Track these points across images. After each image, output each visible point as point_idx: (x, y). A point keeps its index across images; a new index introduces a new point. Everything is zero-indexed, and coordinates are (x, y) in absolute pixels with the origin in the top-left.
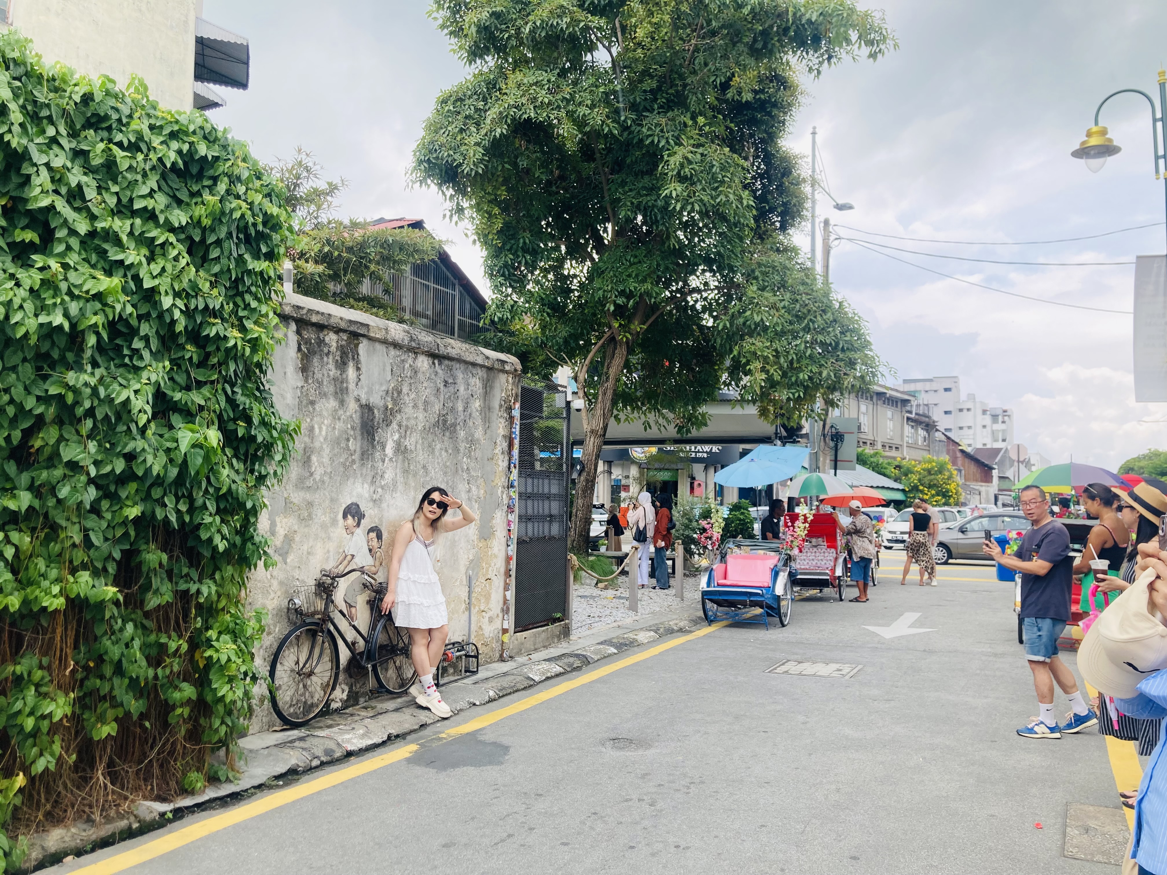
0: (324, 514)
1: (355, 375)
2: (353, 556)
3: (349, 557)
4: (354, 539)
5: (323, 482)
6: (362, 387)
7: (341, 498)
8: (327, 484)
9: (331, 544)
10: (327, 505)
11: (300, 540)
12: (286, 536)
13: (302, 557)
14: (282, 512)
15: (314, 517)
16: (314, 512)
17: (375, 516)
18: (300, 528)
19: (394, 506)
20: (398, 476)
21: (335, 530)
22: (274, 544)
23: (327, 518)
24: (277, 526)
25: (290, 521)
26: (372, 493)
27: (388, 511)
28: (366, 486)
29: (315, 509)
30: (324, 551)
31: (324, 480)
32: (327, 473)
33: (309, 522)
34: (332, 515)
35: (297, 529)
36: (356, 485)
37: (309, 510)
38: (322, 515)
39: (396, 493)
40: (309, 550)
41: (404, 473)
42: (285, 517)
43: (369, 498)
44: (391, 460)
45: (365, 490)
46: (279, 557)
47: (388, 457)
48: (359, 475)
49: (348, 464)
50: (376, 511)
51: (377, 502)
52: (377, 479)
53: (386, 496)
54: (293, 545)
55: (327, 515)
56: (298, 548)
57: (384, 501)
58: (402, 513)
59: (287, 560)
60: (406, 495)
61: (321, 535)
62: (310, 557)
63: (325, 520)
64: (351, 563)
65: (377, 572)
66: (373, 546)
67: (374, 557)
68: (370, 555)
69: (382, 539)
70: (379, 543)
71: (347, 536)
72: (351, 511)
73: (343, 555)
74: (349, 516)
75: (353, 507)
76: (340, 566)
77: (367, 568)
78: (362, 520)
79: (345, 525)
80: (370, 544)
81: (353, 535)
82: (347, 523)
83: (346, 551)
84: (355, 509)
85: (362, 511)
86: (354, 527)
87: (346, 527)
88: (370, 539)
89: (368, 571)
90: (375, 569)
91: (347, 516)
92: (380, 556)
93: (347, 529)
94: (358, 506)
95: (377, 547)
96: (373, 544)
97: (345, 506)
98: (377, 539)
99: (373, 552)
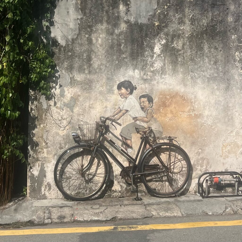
0: (102, 86)
1: (124, 9)
2: (127, 111)
3: (124, 111)
4: (127, 101)
5: (101, 69)
6: (131, 15)
7: (115, 78)
8: (103, 70)
9: (108, 103)
10: (104, 82)
11: (83, 100)
12: (72, 97)
13: (85, 109)
14: (68, 85)
15: (93, 88)
16: (93, 85)
17: (146, 88)
18: (83, 94)
19: (164, 83)
20: (166, 65)
21: (111, 95)
22: (63, 101)
23: (104, 89)
24: (65, 92)
25: (75, 90)
26: (142, 75)
27: (158, 86)
28: (136, 71)
29: (94, 84)
30: (102, 107)
31: (101, 68)
32: (103, 64)
33: (90, 90)
34: (108, 87)
35: (80, 94)
36: (128, 71)
37: (90, 84)
38: (100, 87)
39: (165, 75)
40: (91, 106)
41: (172, 63)
42: (71, 88)
43: (139, 78)
44: (159, 56)
45: (136, 74)
46: (67, 108)
47: (156, 54)
48: (131, 65)
49: (120, 58)
50: (147, 85)
51: (147, 80)
52: (147, 67)
53: (155, 77)
54: (77, 103)
55: (104, 87)
56: (81, 104)
57: (153, 80)
58: (171, 87)
59: (74, 111)
60: (175, 77)
61: (99, 98)
62: (91, 110)
63: (103, 90)
64: (125, 114)
65: (149, 121)
66: (145, 106)
67: (146, 112)
68: (143, 111)
69: (152, 102)
70: (150, 104)
71: (122, 99)
72: (125, 85)
73: (118, 110)
74: (122, 88)
75: (126, 83)
76: (116, 116)
77: (140, 118)
78: (134, 90)
79: (120, 93)
80: (142, 104)
81: (126, 99)
82: (121, 92)
83: (121, 108)
84: (128, 84)
85: (134, 86)
86: (127, 94)
87: (120, 94)
88: (142, 102)
89: (141, 120)
90: (147, 119)
91: (121, 88)
92: (152, 112)
93: (121, 95)
94: (130, 82)
95: (148, 107)
96: (145, 105)
97: (120, 82)
98: (149, 102)
99: (144, 109)
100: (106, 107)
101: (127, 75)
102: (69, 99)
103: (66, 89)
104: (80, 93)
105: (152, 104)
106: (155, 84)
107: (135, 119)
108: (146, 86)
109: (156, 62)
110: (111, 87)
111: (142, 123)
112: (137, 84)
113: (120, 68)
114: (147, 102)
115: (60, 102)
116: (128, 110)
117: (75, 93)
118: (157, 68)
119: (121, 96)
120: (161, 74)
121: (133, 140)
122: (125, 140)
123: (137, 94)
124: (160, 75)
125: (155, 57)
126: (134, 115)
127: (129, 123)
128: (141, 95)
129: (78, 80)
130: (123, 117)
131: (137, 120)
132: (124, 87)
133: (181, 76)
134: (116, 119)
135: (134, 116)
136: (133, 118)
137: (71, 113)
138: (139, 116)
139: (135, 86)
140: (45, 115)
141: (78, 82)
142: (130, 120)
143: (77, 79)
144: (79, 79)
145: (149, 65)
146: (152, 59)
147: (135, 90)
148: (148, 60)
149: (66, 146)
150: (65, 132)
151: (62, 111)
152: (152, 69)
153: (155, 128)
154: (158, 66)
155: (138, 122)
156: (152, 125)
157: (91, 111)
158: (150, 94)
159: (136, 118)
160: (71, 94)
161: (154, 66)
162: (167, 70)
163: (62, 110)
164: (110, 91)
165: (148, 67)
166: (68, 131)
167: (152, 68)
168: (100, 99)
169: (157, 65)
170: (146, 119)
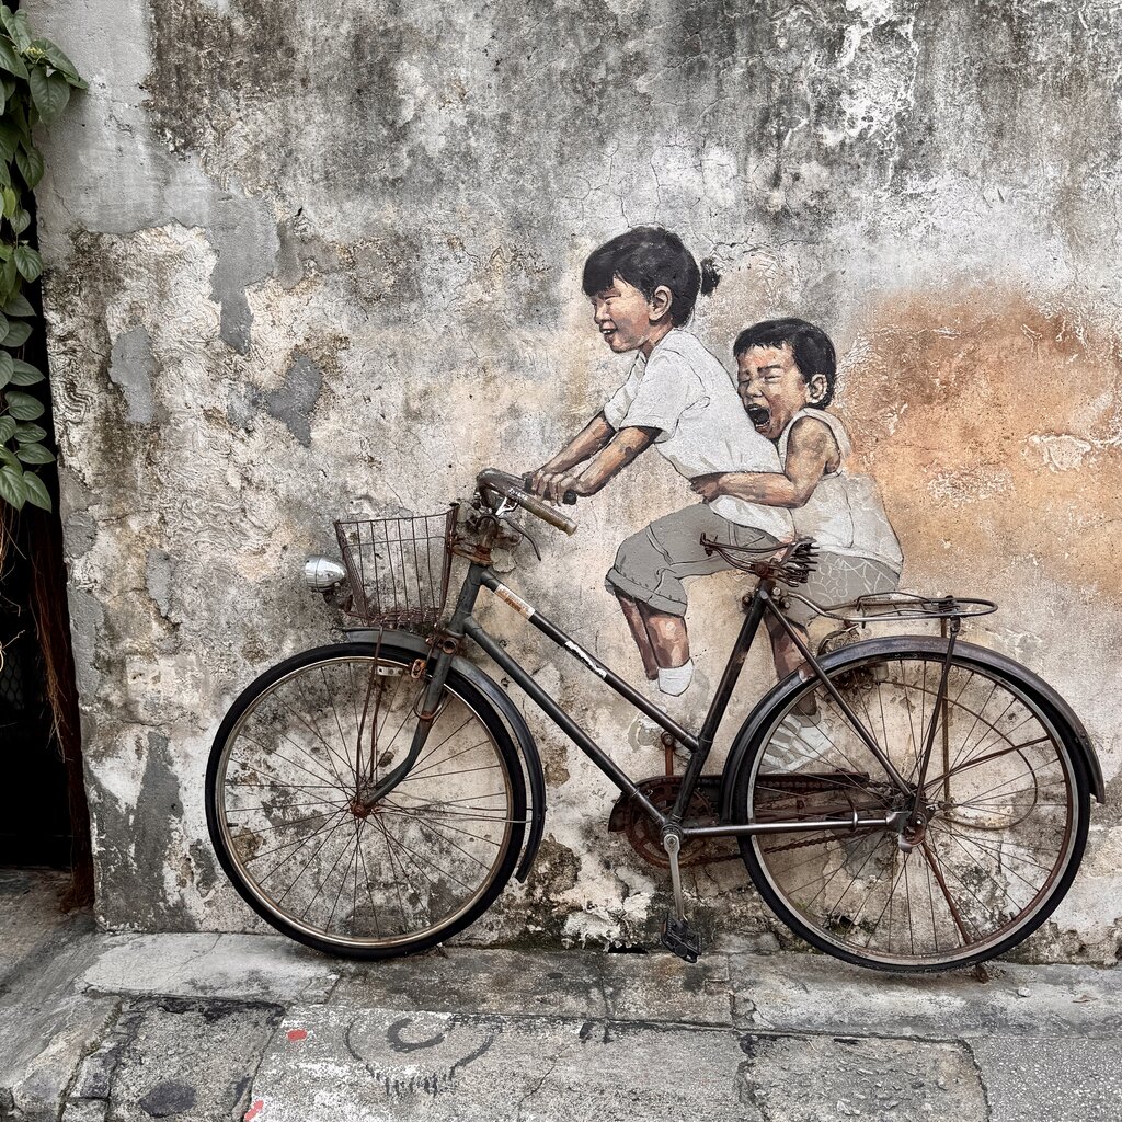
2: (652, 435)
3: (630, 438)
4: (652, 369)
7: (571, 214)
8: (485, 164)
9: (529, 383)
10: (496, 244)
11: (368, 368)
12: (297, 354)
13: (380, 427)
14: (270, 275)
15: (427, 288)
16: (427, 270)
17: (785, 279)
18: (363, 329)
19: (916, 232)
20: (939, 98)
21: (543, 335)
22: (244, 379)
23: (500, 293)
24: (251, 319)
25: (313, 303)
26: (759, 183)
27: (872, 257)
28: (716, 156)
29: (431, 260)
30: (489, 412)
31: (468, 147)
32: (484, 123)
33: (404, 306)
34: (523, 281)
35: (348, 333)
36: (656, 159)
37: (403, 265)
38: (469, 281)
39: (926, 177)
40: (415, 405)
41: (983, 82)
42: (289, 291)
43: (737, 204)
44: (886, 32)
45: (710, 176)
46: (272, 421)
47: (864, 24)
48: (674, 117)
49: (602, 73)
50: (790, 256)
51: (795, 221)
52: (790, 124)
53: (855, 193)
54: (333, 385)
55: (497, 279)
56: (359, 394)
57: (839, 214)
58: (968, 261)
59: (313, 435)
60: (1003, 183)
61: (468, 354)
62: (419, 428)
63: (489, 299)
64: (641, 457)
65: (806, 500)
66: (777, 397)
67: (784, 438)
68: (761, 432)
69: (830, 371)
70: (812, 387)
71: (618, 357)
72: (636, 261)
73: (594, 427)
74: (619, 284)
75: (645, 245)
76: (583, 465)
77: (742, 479)
78: (699, 295)
79: (600, 315)
80: (753, 389)
81: (647, 356)
82: (608, 311)
83: (613, 415)
84: (656, 253)
85: (698, 264)
86: (653, 323)
87: (606, 326)
88: (754, 372)
89: (748, 494)
90: (790, 487)
91: (611, 284)
92: (823, 439)
93: (613, 331)
94: (674, 242)
95: (799, 402)
96: (774, 389)
97: (602, 242)
98: (802, 369)
99: (772, 421)
100: (514, 412)
101: (647, 190)
102: (278, 361)
103: (254, 300)
104: (342, 326)
105: (822, 388)
106: (854, 241)
107: (708, 484)
108: (787, 265)
109: (861, 84)
110: (539, 277)
111: (752, 508)
112: (721, 250)
113: (602, 142)
114: (795, 373)
115: (226, 381)
116: (658, 431)
117: (316, 326)
118: (865, 124)
119: (609, 335)
120: (901, 166)
121: (692, 617)
122: (641, 614)
123: (718, 323)
124: (890, 173)
125: (856, 41)
126: (704, 460)
127: (666, 511)
128: (747, 325)
129: (329, 238)
130: (624, 471)
131: (723, 491)
132: (627, 279)
133: (1051, 172)
134: (579, 488)
135: (703, 470)
136: (691, 480)
137: (301, 451)
138: (738, 465)
139: (709, 262)
140: (150, 461)
141: (326, 250)
142: (673, 491)
143: (321, 232)
144: (330, 234)
145: (813, 106)
146: (831, 60)
147: (707, 291)
148: (802, 74)
149: (280, 642)
150: (273, 564)
151: (243, 440)
152: (831, 138)
153: (847, 543)
154: (875, 114)
155: (725, 507)
156: (823, 526)
157: (421, 436)
158: (811, 314)
159: (716, 476)
160: (291, 334)
161: (849, 111)
162: (943, 134)
163: (243, 431)
164: (538, 306)
165: (804, 121)
166: (287, 555)
167: (834, 126)
168: (473, 362)
169: (868, 102)
170: (781, 484)
